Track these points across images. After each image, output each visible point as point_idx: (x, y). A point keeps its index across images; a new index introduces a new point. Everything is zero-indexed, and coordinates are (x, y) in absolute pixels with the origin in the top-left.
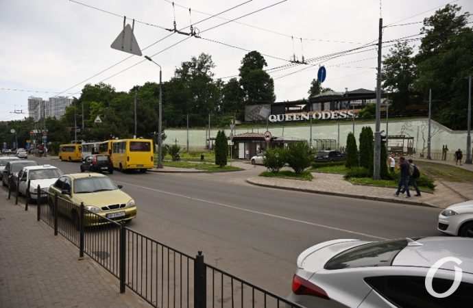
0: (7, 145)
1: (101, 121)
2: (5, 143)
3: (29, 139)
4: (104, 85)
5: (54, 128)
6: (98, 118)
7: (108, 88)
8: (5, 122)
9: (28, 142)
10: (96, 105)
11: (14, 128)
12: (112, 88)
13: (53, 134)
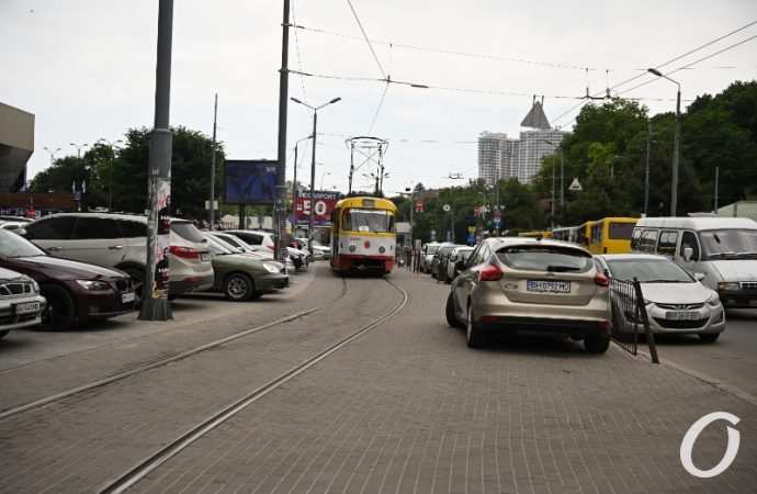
0: (436, 235)
1: (580, 188)
2: (434, 233)
3: (472, 225)
4: (622, 102)
5: (517, 200)
6: (576, 182)
7: (633, 107)
8: (435, 191)
9: (472, 229)
10: (599, 151)
11: (450, 203)
12: (640, 107)
13: (511, 213)
